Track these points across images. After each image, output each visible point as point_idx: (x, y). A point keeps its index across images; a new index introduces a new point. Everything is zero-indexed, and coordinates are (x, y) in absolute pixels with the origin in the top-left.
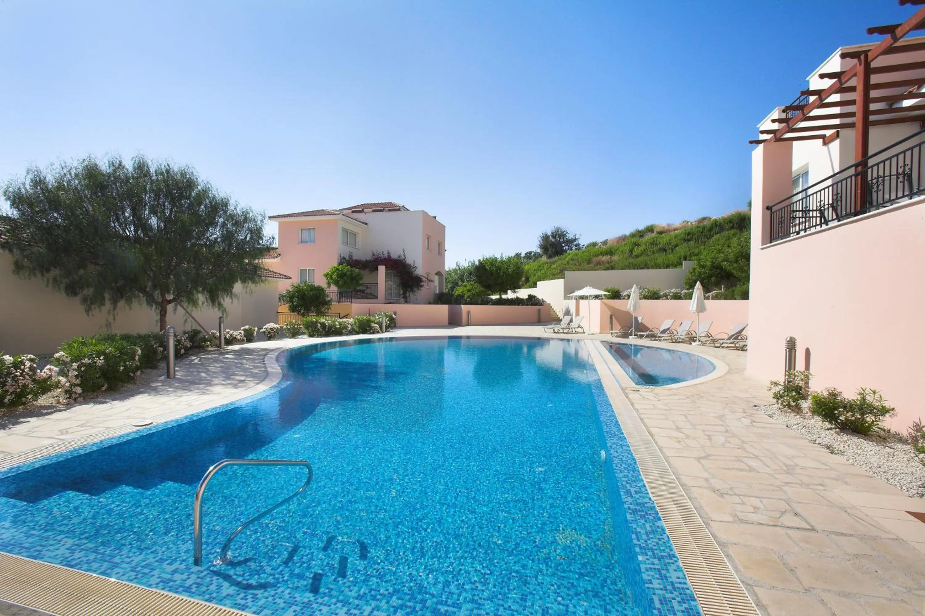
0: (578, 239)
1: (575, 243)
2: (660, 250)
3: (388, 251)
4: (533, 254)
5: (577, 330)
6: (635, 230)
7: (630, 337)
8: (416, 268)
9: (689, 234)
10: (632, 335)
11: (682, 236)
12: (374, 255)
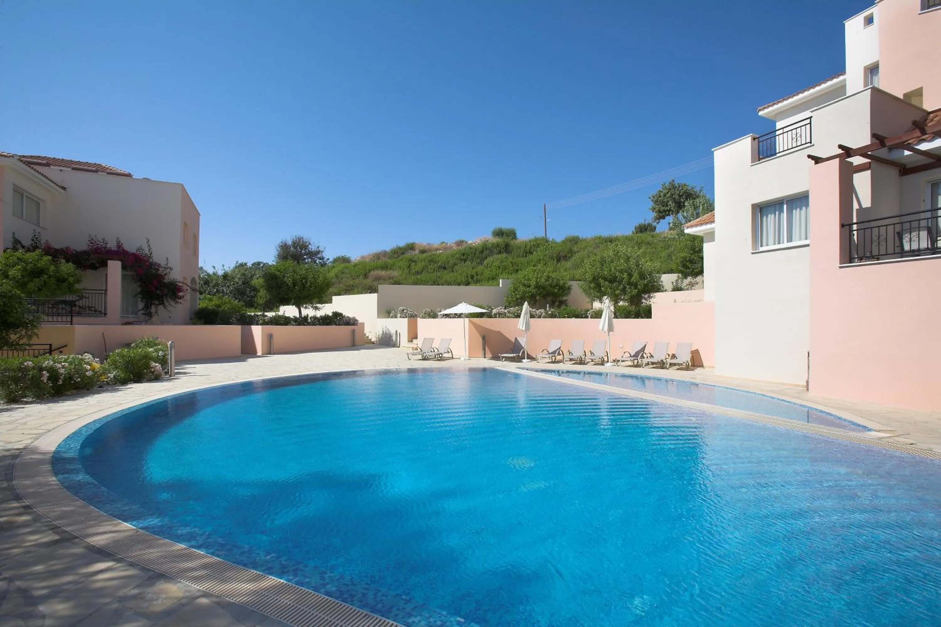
0: (322, 252)
1: (319, 256)
2: (440, 267)
3: (118, 239)
4: (262, 265)
5: (445, 355)
6: (395, 246)
7: (523, 360)
8: (171, 269)
9: (464, 254)
10: (524, 359)
11: (457, 256)
12: (91, 241)
